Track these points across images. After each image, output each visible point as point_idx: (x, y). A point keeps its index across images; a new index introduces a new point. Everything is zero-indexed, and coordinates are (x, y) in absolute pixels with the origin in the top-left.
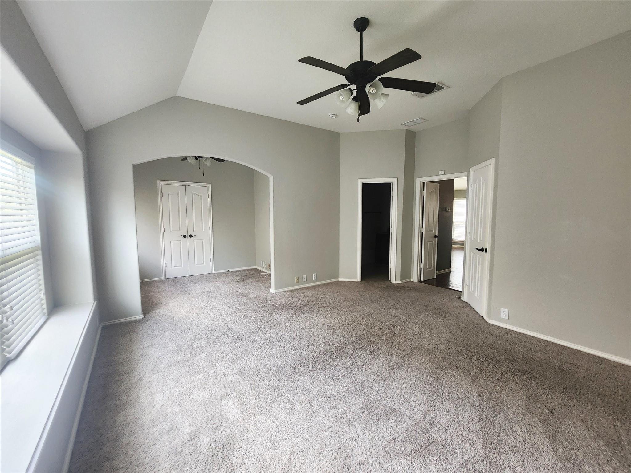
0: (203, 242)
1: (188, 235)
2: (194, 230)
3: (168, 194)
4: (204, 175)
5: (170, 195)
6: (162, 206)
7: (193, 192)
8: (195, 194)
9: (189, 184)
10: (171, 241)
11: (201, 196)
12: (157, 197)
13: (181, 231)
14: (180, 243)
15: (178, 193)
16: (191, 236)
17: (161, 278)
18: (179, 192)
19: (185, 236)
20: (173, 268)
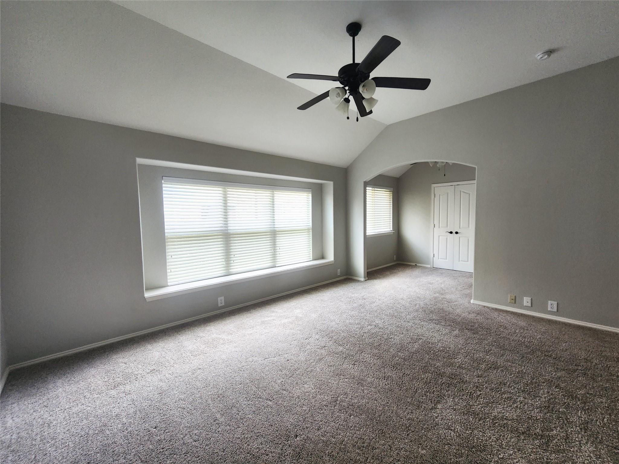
1: (454, 232)
2: (461, 228)
3: (440, 195)
4: (445, 175)
7: (461, 190)
8: (463, 192)
9: (458, 184)
10: (439, 236)
11: (469, 194)
12: (430, 198)
13: (448, 228)
14: (447, 238)
15: (448, 193)
16: (457, 233)
17: (429, 266)
19: (451, 233)
20: (439, 259)
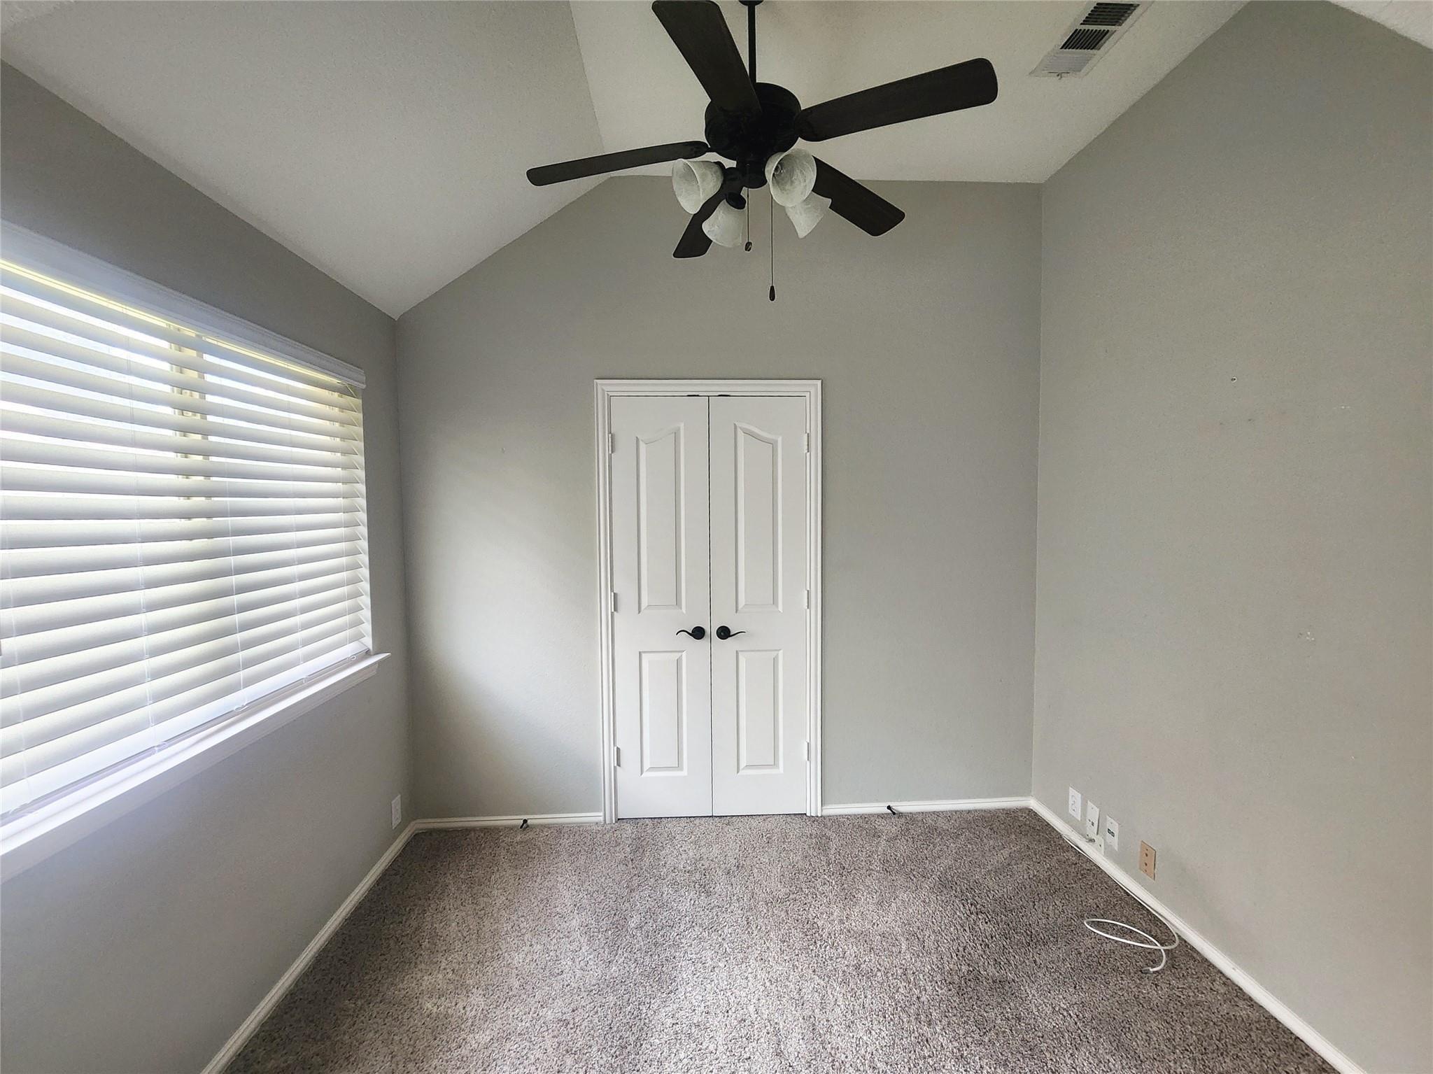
0: (775, 660)
1: (711, 628)
2: (740, 607)
3: (639, 440)
4: (772, 297)
5: (642, 446)
6: (610, 467)
7: (739, 425)
8: (748, 434)
9: (724, 390)
10: (641, 653)
11: (773, 444)
12: (591, 456)
13: (684, 610)
14: (679, 662)
15: (676, 434)
16: (724, 633)
17: (598, 816)
18: (682, 425)
19: (698, 633)
20: (644, 775)
